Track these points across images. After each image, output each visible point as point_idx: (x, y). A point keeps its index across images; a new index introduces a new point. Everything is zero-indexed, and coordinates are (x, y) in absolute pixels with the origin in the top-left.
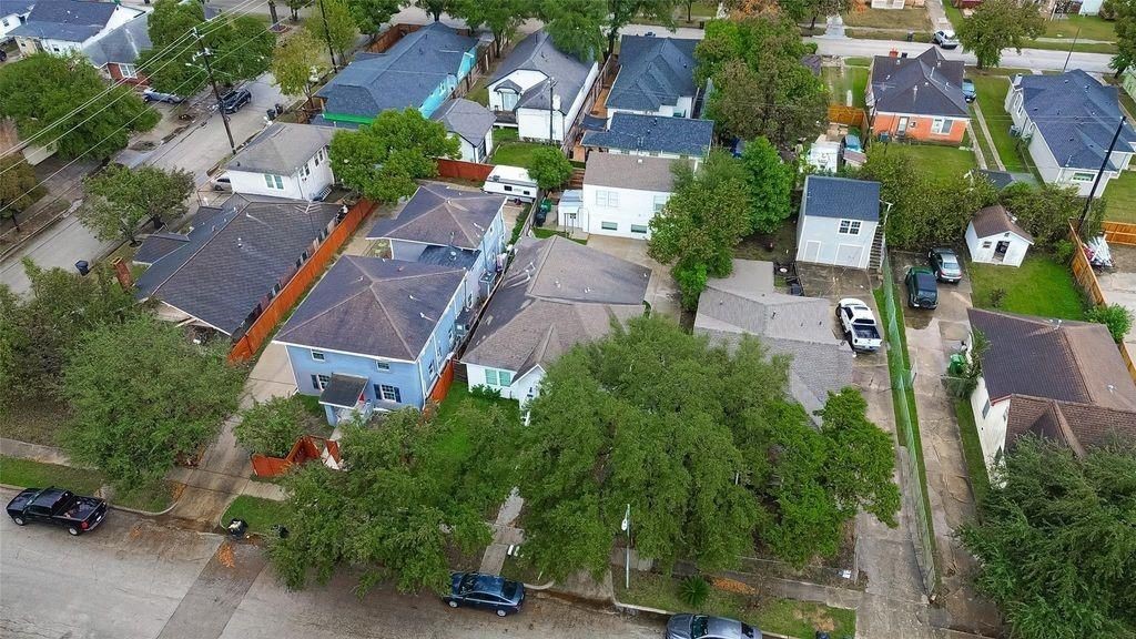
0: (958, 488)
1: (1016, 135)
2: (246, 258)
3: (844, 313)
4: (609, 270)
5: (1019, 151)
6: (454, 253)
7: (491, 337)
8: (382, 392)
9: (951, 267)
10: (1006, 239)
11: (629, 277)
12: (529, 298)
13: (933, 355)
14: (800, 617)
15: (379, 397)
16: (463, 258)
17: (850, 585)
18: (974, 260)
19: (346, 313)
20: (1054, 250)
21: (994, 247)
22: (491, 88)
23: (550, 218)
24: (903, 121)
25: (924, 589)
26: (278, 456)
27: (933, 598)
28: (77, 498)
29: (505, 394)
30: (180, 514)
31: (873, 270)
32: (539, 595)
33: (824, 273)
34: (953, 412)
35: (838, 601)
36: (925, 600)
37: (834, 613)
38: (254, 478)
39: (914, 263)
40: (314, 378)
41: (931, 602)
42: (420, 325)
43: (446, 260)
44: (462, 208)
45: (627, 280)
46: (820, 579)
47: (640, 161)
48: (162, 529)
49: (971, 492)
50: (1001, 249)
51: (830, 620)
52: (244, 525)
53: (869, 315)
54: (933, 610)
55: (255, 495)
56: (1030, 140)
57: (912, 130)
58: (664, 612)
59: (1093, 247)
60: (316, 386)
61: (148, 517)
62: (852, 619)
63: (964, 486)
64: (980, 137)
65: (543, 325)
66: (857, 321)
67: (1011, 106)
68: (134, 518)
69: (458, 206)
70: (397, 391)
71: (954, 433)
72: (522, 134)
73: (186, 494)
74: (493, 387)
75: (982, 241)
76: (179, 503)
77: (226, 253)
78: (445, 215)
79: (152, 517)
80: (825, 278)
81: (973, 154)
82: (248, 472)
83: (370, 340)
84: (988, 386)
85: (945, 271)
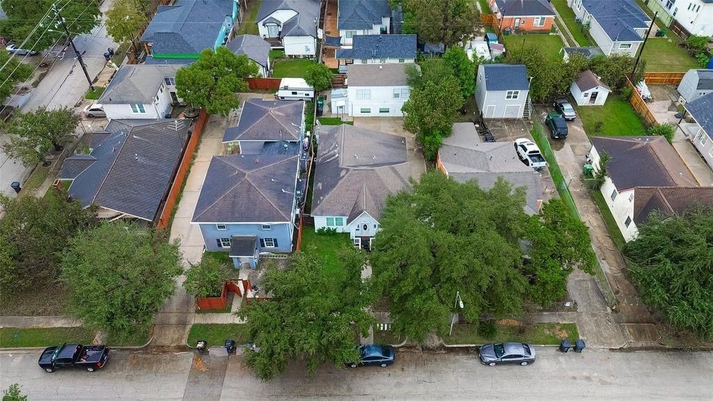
0: (607, 243)
1: (579, 22)
2: (143, 166)
3: (520, 149)
4: (381, 141)
5: (583, 32)
6: (286, 146)
7: (327, 197)
8: (265, 242)
9: (568, 111)
10: (597, 91)
11: (394, 144)
12: (344, 169)
13: (573, 166)
14: (548, 333)
15: (263, 245)
16: (292, 148)
17: (569, 309)
18: (579, 105)
19: (235, 197)
20: (619, 93)
21: (590, 96)
22: (260, 24)
23: (325, 109)
24: (517, 21)
25: (607, 303)
26: (214, 296)
27: (614, 308)
28: (86, 348)
29: (339, 230)
30: (158, 344)
31: (526, 118)
32: (400, 350)
33: (499, 124)
34: (593, 199)
35: (565, 319)
36: (609, 310)
37: (565, 327)
38: (198, 312)
39: (547, 111)
40: (218, 241)
41: (613, 310)
42: (285, 198)
43: (282, 151)
44: (280, 114)
45: (394, 147)
46: (552, 310)
47: (381, 67)
48: (149, 356)
49: (615, 244)
50: (594, 96)
51: (564, 331)
52: (205, 343)
53: (535, 147)
54: (615, 315)
55: (203, 322)
56: (588, 25)
57: (523, 26)
58: (474, 345)
59: (640, 89)
60: (220, 245)
61: (137, 350)
62: (575, 328)
63: (610, 241)
64: (560, 25)
65: (358, 186)
66: (530, 152)
67: (572, 4)
68: (127, 352)
69: (278, 113)
70: (275, 240)
71: (596, 211)
72: (288, 52)
73: (156, 330)
74: (331, 227)
75: (583, 93)
76: (155, 337)
77: (130, 166)
78: (272, 120)
79: (139, 349)
80: (501, 127)
81: (559, 37)
82: (192, 309)
83: (257, 213)
84: (614, 182)
85: (566, 114)
